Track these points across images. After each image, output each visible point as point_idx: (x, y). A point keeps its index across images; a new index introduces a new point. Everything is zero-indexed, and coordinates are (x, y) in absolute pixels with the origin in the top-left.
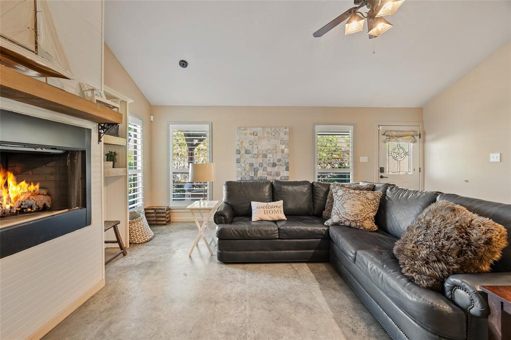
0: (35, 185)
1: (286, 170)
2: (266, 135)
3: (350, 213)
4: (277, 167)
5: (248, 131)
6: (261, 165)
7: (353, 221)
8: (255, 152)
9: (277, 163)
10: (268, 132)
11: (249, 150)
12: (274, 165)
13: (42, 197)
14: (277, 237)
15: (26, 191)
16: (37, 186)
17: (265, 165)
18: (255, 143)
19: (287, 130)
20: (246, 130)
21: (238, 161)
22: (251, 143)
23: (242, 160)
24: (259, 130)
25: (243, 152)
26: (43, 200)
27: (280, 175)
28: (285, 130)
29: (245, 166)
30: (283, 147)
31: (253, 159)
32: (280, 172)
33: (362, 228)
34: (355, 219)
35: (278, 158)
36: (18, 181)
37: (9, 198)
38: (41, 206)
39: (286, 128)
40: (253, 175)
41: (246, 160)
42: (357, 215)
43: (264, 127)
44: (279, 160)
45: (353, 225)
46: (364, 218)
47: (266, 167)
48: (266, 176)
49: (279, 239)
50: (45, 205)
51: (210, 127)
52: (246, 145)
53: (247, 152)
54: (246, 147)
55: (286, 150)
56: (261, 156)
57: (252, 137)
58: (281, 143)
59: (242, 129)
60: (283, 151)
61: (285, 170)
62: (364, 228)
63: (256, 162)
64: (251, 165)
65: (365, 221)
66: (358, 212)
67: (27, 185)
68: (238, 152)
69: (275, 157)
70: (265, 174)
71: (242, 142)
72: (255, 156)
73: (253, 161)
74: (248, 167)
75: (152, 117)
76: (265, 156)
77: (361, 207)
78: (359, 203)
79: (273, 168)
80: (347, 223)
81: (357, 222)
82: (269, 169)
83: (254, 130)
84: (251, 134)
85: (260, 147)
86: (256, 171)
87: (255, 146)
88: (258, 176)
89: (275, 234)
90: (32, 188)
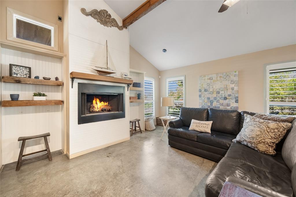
0: (106, 103)
1: (236, 102)
2: (219, 78)
3: (248, 136)
4: (227, 100)
5: (206, 78)
6: (215, 99)
7: (250, 142)
8: (211, 90)
9: (228, 97)
10: (220, 77)
11: (207, 89)
12: (226, 99)
13: (109, 107)
14: (196, 140)
15: (103, 105)
16: (107, 103)
17: (218, 99)
18: (211, 84)
19: (237, 73)
20: (205, 77)
21: (200, 96)
22: (208, 85)
23: (202, 96)
24: (214, 76)
25: (203, 90)
26: (109, 108)
27: (230, 106)
28: (234, 73)
29: (205, 99)
30: (233, 86)
31: (210, 95)
32: (230, 104)
33: (256, 149)
34: (251, 141)
35: (229, 93)
36: (101, 101)
37: (98, 108)
38: (108, 109)
39: (235, 72)
40: (210, 105)
41: (205, 95)
42: (253, 138)
43: (217, 74)
44: (229, 95)
45: (249, 145)
46: (259, 142)
47: (219, 100)
48: (219, 106)
49: (197, 141)
50: (109, 109)
51: (184, 78)
52: (205, 86)
53: (206, 90)
54: (205, 87)
55: (236, 88)
56: (215, 93)
57: (209, 81)
58: (231, 83)
59: (202, 76)
60: (233, 89)
61: (234, 102)
62: (258, 149)
63: (212, 97)
64: (209, 98)
65: (259, 144)
66: (254, 136)
67: (103, 103)
68: (200, 91)
69: (226, 93)
70: (218, 104)
71: (203, 84)
72: (211, 93)
73: (210, 96)
74: (206, 100)
75: (160, 76)
76: (218, 93)
77: (259, 133)
78: (258, 129)
79: (225, 101)
80: (245, 143)
81: (252, 143)
82: (222, 101)
83: (210, 76)
84: (208, 79)
85: (214, 87)
86: (212, 102)
87: (211, 87)
88: (213, 105)
89: (195, 138)
90: (105, 104)
